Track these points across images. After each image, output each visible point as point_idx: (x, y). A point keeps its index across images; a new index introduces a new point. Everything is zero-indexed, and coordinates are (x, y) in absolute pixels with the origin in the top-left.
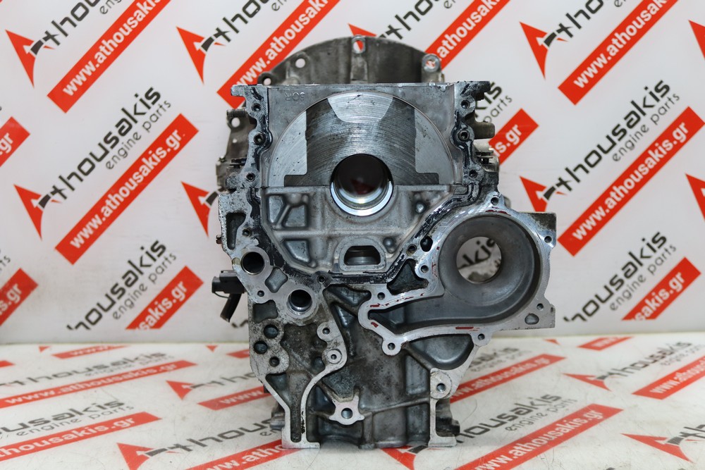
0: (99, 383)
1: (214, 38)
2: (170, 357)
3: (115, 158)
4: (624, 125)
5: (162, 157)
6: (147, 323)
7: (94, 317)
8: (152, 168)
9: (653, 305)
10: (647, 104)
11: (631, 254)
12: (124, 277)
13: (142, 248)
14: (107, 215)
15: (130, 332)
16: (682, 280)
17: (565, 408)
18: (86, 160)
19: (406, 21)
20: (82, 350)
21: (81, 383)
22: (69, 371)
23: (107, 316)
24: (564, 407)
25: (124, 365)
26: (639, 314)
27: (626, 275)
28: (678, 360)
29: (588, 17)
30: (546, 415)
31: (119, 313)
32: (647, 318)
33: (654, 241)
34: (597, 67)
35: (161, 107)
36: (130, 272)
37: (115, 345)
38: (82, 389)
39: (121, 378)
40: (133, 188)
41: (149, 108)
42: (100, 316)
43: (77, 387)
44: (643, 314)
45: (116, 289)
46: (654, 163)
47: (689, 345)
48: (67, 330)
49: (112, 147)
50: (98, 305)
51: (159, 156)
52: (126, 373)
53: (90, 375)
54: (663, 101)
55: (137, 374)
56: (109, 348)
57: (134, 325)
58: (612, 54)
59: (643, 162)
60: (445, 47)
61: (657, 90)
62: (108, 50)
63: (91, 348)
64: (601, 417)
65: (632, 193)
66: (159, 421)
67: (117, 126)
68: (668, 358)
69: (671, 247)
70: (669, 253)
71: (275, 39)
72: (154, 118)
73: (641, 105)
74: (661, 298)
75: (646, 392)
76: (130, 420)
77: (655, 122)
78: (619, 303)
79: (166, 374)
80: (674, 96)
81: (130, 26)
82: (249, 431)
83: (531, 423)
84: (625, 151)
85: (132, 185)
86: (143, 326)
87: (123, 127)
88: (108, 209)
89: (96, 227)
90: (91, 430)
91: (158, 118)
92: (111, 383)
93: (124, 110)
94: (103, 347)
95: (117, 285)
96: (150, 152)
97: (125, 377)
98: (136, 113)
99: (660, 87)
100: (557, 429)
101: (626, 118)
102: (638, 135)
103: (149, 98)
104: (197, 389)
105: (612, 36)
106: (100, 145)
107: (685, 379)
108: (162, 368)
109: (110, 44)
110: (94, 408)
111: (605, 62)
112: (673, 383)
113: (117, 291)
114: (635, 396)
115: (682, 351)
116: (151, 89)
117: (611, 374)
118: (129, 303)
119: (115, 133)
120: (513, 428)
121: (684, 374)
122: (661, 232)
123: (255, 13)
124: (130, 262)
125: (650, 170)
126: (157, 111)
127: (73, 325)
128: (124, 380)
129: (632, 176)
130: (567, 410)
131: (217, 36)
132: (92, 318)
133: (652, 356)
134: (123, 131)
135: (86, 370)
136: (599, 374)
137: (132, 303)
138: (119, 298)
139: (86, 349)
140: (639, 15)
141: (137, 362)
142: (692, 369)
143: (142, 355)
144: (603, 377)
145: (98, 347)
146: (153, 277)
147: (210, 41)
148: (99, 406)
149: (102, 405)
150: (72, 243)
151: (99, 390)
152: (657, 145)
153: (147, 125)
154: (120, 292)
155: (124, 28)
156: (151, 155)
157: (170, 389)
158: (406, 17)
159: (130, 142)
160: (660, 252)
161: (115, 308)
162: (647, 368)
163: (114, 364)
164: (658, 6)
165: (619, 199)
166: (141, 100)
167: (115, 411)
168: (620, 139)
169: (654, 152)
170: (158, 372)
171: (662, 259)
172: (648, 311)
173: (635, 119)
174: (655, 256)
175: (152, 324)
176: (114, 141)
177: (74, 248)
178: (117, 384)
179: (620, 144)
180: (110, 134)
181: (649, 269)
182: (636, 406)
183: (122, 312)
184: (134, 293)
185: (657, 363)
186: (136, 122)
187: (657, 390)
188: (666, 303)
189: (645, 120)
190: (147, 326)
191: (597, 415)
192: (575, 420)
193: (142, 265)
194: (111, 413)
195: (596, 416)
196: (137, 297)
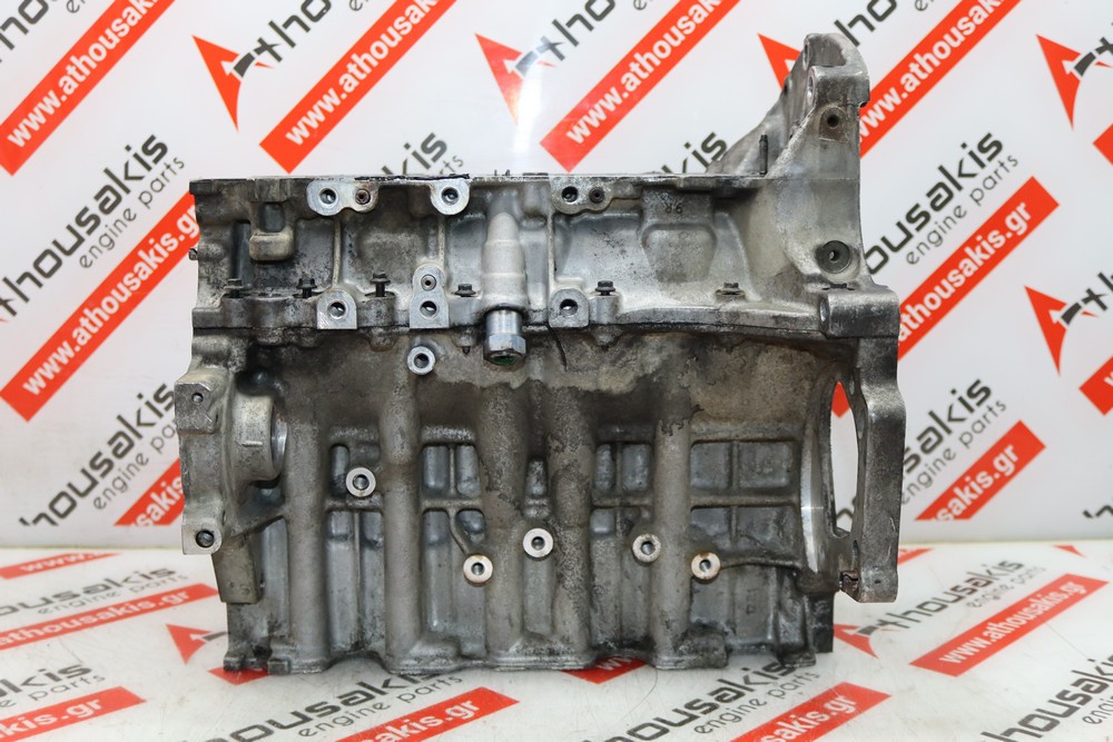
0: (58, 628)
1: (254, 54)
2: (180, 577)
3: (94, 250)
4: (925, 206)
5: (171, 249)
6: (149, 516)
7: (63, 505)
8: (155, 267)
9: (966, 497)
10: (965, 171)
11: (932, 414)
12: (110, 443)
13: (140, 396)
14: (82, 342)
15: (122, 529)
16: (1014, 458)
17: (798, 690)
18: (48, 252)
19: (571, 31)
20: (41, 561)
21: (28, 628)
22: (14, 604)
23: (84, 504)
24: (796, 687)
25: (104, 593)
26: (944, 511)
27: (923, 448)
28: (996, 598)
29: (871, 28)
30: (765, 703)
31: (103, 499)
32: (956, 517)
33: (970, 393)
34: (884, 110)
35: (168, 167)
36: (120, 434)
37: (96, 552)
38: (28, 641)
39: (96, 618)
40: (124, 299)
41: (149, 168)
42: (74, 504)
43: (22, 635)
44: (950, 511)
45: (98, 462)
46: (974, 268)
47: (1020, 566)
48: (20, 525)
49: (89, 232)
50: (70, 485)
51: (165, 248)
52: (105, 609)
53: (46, 611)
54: (992, 166)
55: (122, 611)
56: (87, 558)
57: (128, 519)
58: (910, 89)
59: (956, 267)
60: (635, 74)
61: (982, 148)
62: (81, 73)
63: (55, 558)
64: (852, 710)
65: (937, 315)
66: (141, 706)
67: (97, 197)
68: (981, 591)
69: (998, 404)
70: (995, 414)
71: (354, 57)
72: (157, 186)
73: (954, 174)
74: (980, 485)
75: (931, 662)
76: (95, 704)
77: (977, 201)
78: (912, 493)
79: (169, 611)
80: (1009, 159)
81: (116, 33)
82: (282, 727)
83: (738, 719)
84: (928, 248)
85: (123, 294)
86: (143, 520)
87: (107, 200)
88: (83, 332)
89: (65, 361)
90: (27, 723)
91: (163, 185)
92: (78, 629)
93: (107, 172)
94: (76, 555)
95: (99, 454)
96: (152, 241)
97: (102, 616)
98: (127, 177)
99: (986, 145)
100: (777, 732)
101: (929, 195)
102: (949, 221)
103: (149, 153)
104: (214, 641)
105: (910, 59)
106: (69, 228)
107: (1001, 636)
108: (165, 599)
109: (85, 63)
110: (42, 678)
111: (898, 101)
112: (980, 643)
113: (100, 464)
114: (914, 667)
115: (1005, 580)
116: (152, 138)
117: (884, 623)
118: (119, 483)
119: (94, 209)
120: (707, 728)
121: (1001, 625)
122: (982, 379)
123: (321, 14)
124: (120, 418)
125: (967, 279)
126: (163, 174)
127: (29, 519)
128: (101, 622)
129: (938, 289)
130: (801, 693)
131: (259, 51)
132: (60, 507)
133: (954, 589)
134: (107, 206)
135: (42, 602)
136: (863, 624)
137: (125, 484)
138: (104, 475)
139: (48, 560)
140: (956, 26)
141: (127, 586)
142: (1016, 617)
143: (136, 572)
144: (869, 630)
145: (68, 555)
146: (158, 443)
147: (248, 59)
148: (50, 675)
149: (55, 672)
150: (26, 386)
151: (54, 641)
152: (979, 238)
153: (146, 198)
154: (105, 467)
155: (106, 37)
156: (152, 246)
157: (169, 640)
158: (570, 23)
159: (119, 224)
160: (980, 411)
161: (97, 492)
162: (944, 611)
163: (88, 591)
164: (986, 11)
165: (915, 326)
166: (136, 156)
167: (73, 684)
168: (918, 229)
169: (973, 249)
170: (158, 608)
171: (982, 424)
172: (958, 505)
173: (945, 195)
174: (972, 418)
175: (157, 518)
176: (92, 223)
177: (29, 393)
178: (87, 631)
179: (919, 237)
180: (86, 210)
181: (961, 439)
182: (911, 689)
183: (109, 499)
184: (128, 469)
185: (961, 603)
186: (127, 191)
187: (952, 657)
188: (988, 494)
189: (960, 198)
190: (149, 521)
191: (846, 705)
192: (809, 715)
193: (139, 424)
194: (67, 688)
195: (844, 707)
196: (133, 474)
